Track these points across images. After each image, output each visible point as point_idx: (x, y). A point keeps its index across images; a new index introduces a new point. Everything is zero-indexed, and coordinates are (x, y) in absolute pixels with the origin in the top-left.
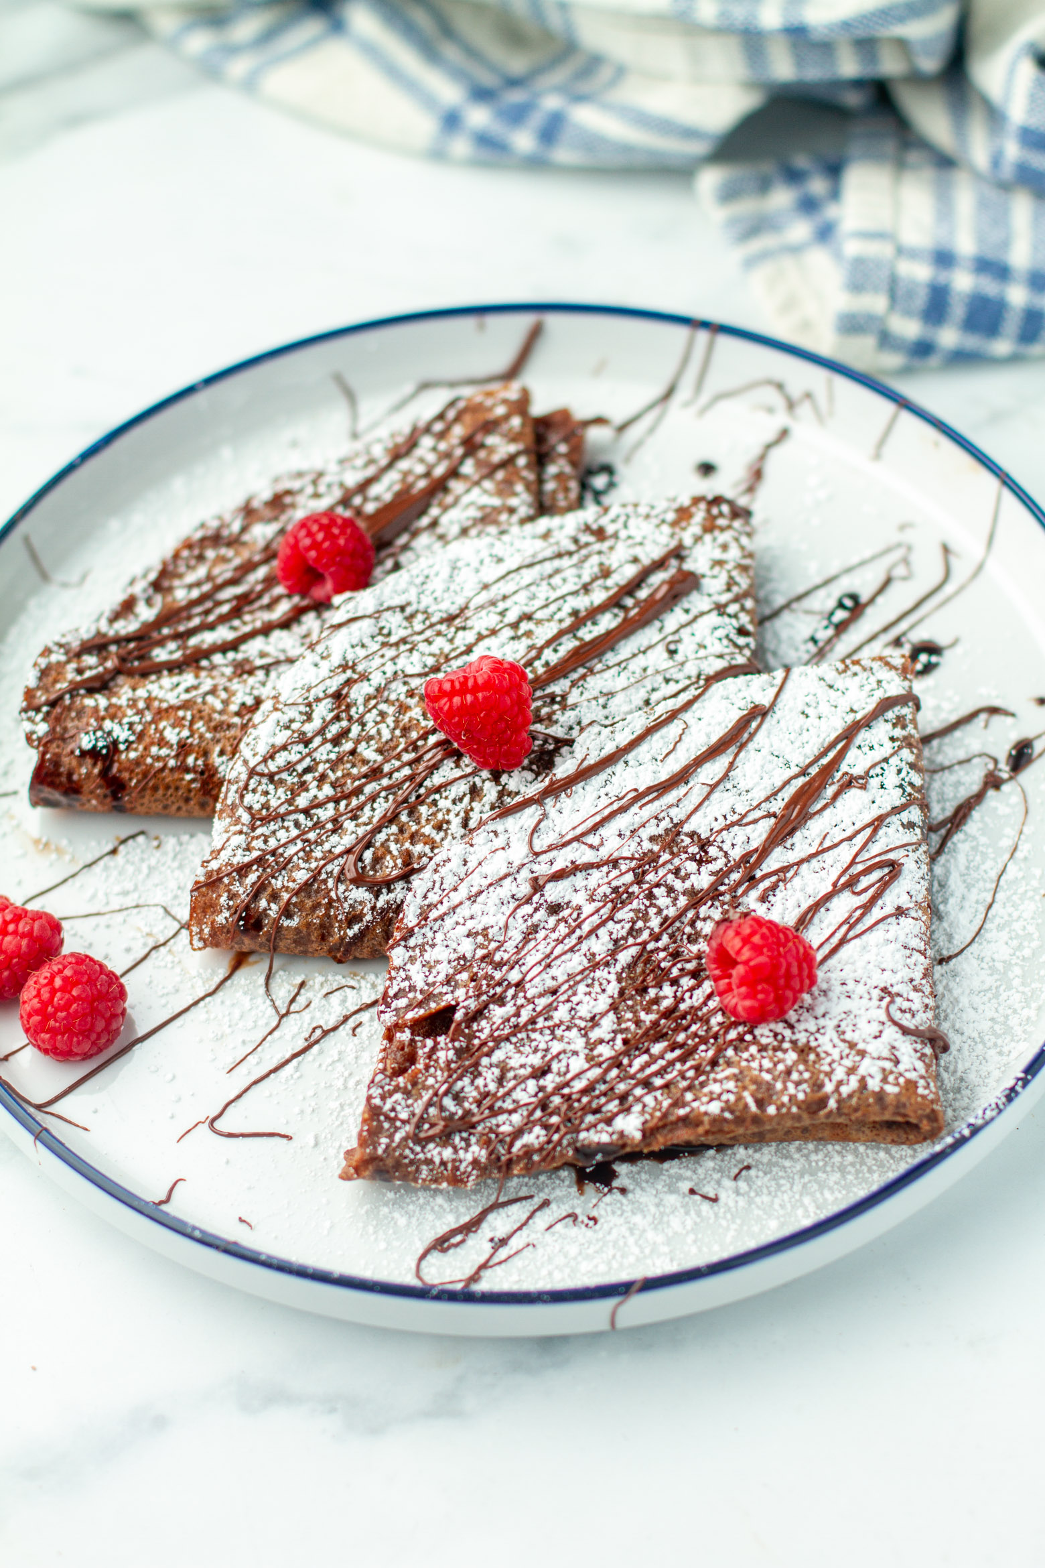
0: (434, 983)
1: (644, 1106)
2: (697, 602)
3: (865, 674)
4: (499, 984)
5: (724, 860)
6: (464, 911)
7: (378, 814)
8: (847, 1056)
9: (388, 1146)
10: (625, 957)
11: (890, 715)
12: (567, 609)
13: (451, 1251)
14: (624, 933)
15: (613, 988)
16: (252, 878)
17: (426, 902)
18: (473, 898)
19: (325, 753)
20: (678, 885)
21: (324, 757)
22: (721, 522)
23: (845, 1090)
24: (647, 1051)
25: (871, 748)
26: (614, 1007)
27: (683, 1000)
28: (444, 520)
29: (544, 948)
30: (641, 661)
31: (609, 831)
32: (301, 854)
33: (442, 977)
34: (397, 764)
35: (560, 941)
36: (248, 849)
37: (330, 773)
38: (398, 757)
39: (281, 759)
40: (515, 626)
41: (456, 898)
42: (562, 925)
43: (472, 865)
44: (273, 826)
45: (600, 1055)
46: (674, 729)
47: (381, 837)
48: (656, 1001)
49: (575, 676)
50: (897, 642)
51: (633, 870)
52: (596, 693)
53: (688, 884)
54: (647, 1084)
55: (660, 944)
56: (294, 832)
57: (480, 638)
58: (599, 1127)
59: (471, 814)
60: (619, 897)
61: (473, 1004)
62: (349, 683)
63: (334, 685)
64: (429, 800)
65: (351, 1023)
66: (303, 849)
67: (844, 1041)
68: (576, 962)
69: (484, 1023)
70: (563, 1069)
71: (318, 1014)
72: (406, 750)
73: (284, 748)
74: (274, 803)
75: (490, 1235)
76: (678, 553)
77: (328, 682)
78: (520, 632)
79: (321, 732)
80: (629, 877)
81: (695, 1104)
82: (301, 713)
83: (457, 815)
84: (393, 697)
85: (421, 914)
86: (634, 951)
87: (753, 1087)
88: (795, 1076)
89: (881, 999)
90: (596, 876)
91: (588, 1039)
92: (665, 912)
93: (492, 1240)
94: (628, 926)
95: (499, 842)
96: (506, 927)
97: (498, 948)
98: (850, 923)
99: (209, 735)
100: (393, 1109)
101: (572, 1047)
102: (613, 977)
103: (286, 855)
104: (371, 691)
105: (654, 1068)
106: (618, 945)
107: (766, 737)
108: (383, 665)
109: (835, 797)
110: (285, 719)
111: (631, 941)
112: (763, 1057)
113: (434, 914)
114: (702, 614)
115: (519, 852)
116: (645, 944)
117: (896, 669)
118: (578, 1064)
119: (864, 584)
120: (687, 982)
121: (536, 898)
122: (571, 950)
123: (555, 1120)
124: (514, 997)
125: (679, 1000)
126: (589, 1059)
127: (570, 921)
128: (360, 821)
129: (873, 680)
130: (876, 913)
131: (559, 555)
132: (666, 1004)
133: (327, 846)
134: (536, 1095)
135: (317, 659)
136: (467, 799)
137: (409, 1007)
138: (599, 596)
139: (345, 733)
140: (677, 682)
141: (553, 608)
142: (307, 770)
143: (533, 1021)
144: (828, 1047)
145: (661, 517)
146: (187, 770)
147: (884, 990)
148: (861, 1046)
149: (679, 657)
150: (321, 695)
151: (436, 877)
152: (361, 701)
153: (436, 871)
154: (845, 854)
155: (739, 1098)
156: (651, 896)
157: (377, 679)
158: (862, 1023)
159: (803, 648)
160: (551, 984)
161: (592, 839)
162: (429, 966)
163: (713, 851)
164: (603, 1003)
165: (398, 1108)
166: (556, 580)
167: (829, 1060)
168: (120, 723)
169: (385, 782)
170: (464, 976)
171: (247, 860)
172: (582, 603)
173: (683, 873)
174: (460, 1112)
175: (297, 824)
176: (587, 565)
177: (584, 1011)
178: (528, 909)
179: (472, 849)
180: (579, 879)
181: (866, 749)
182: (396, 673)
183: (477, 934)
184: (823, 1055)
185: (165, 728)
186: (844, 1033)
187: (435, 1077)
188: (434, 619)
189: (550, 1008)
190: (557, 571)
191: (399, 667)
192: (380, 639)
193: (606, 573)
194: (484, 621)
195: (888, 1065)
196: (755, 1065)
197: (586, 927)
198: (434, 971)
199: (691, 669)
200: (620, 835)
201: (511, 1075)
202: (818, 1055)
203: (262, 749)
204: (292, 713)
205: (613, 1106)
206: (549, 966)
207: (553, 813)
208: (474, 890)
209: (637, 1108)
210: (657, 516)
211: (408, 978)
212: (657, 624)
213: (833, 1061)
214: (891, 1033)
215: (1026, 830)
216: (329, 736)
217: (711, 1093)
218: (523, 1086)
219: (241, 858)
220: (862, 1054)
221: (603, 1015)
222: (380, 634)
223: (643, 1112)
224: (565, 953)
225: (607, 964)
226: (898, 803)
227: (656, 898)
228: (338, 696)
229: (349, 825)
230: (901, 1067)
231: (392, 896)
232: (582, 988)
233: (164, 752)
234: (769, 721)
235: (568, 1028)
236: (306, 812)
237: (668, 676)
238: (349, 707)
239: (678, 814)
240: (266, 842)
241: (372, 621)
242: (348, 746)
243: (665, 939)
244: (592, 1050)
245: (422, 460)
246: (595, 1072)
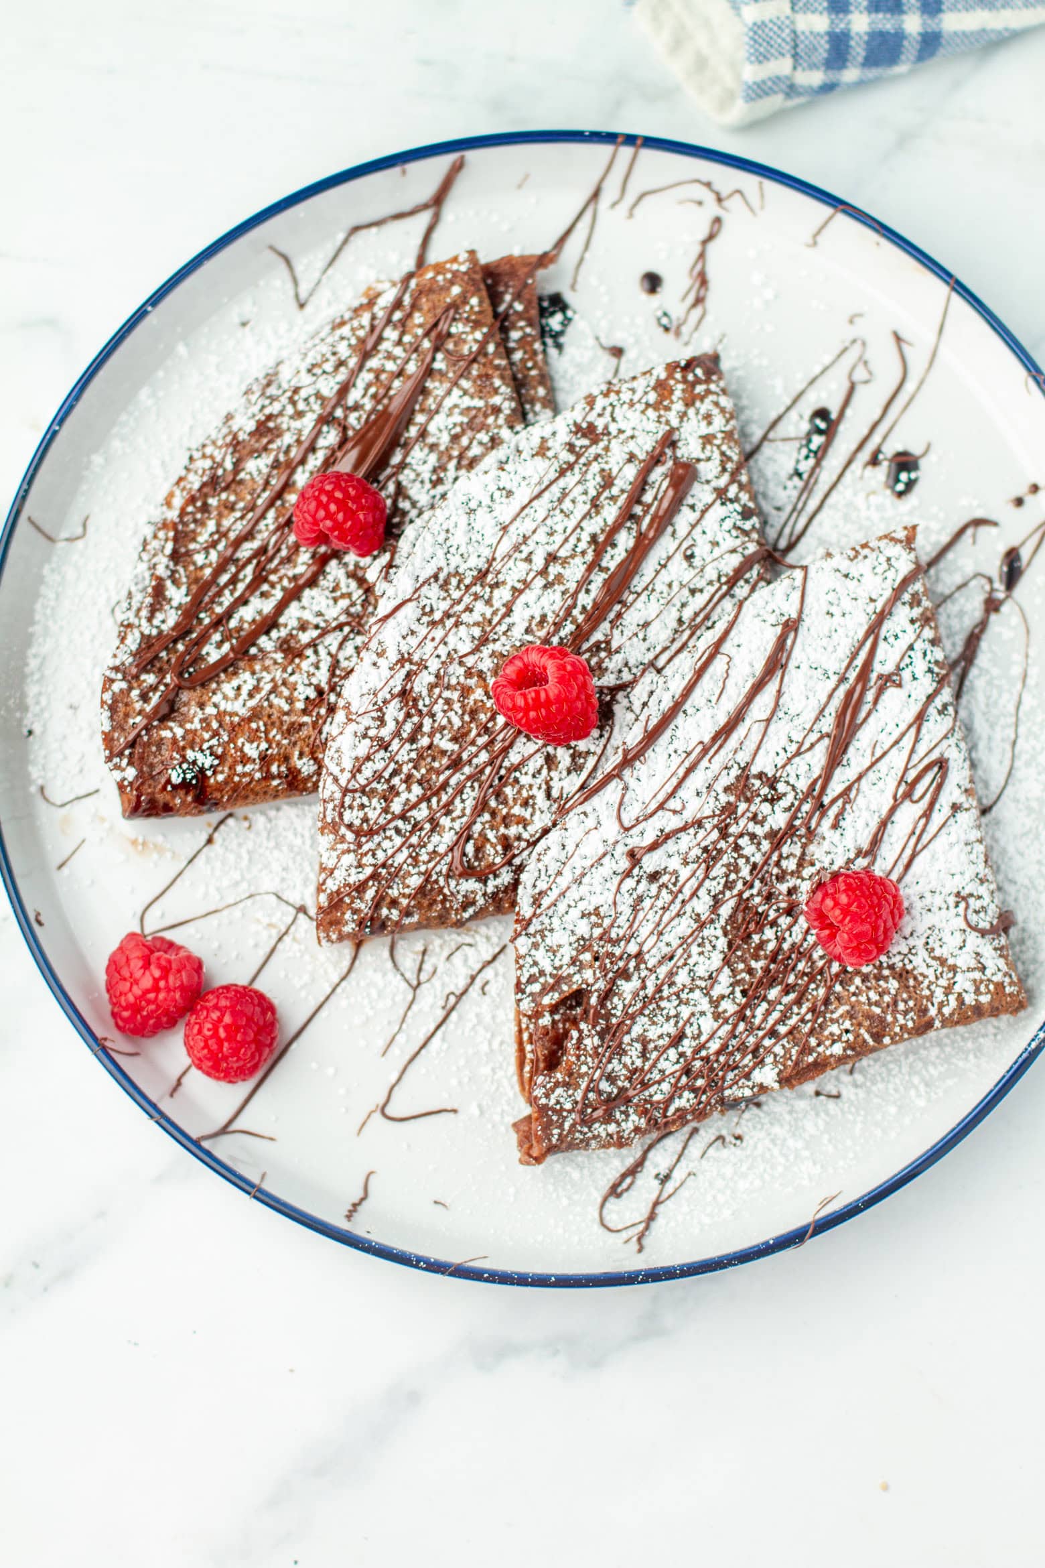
0: (561, 967)
1: (775, 1056)
2: (701, 494)
3: (874, 555)
4: (621, 958)
5: (793, 793)
6: (573, 894)
7: (470, 804)
8: (941, 974)
9: (560, 1135)
10: (725, 911)
11: (906, 597)
12: (586, 537)
13: (625, 1195)
14: (720, 887)
15: (722, 943)
16: (370, 894)
17: (537, 891)
18: (578, 881)
19: (405, 753)
20: (760, 831)
21: (406, 758)
22: (700, 389)
23: (946, 1011)
24: (765, 998)
25: (896, 637)
26: (727, 961)
27: (784, 939)
28: (432, 428)
29: (653, 918)
30: (664, 576)
31: (686, 792)
32: (410, 861)
33: (567, 960)
34: (474, 749)
35: (665, 909)
36: (360, 865)
37: (414, 771)
38: (473, 743)
39: (368, 770)
40: (544, 572)
41: (563, 881)
42: (664, 891)
43: (570, 848)
44: (377, 839)
45: (725, 1011)
46: (719, 664)
47: (477, 828)
48: (762, 945)
49: (612, 615)
50: (874, 461)
51: (715, 826)
52: (634, 629)
53: (767, 828)
54: (773, 1033)
55: (754, 891)
56: (398, 841)
57: (517, 592)
58: (740, 1083)
59: (552, 783)
60: (710, 856)
61: (601, 985)
62: (409, 676)
63: (397, 684)
64: (511, 780)
65: (479, 982)
66: (410, 856)
67: (934, 958)
68: (685, 926)
69: (615, 1000)
70: (696, 1032)
71: (446, 979)
72: (479, 735)
73: (368, 758)
74: (372, 815)
75: (655, 1172)
76: (669, 441)
77: (392, 683)
78: (551, 578)
79: (397, 734)
80: (715, 835)
81: (821, 1049)
82: (373, 718)
83: (540, 788)
84: (454, 681)
85: (534, 903)
86: (732, 903)
87: (867, 1023)
88: (901, 1006)
89: (957, 906)
90: (686, 840)
91: (711, 997)
92: (752, 860)
93: (657, 1176)
94: (723, 881)
95: (590, 822)
96: (615, 903)
97: (612, 926)
98: (917, 834)
99: (285, 742)
100: (558, 1102)
101: (699, 1008)
102: (719, 933)
103: (396, 865)
104: (432, 679)
105: (776, 1015)
106: (717, 902)
107: (802, 652)
108: (436, 648)
109: (876, 701)
110: (360, 729)
111: (728, 894)
112: (869, 988)
113: (546, 902)
114: (708, 507)
115: (611, 830)
116: (740, 894)
117: (901, 542)
118: (708, 1024)
119: (829, 395)
120: (784, 921)
121: (636, 871)
122: (678, 915)
123: (700, 1082)
124: (637, 968)
125: (781, 940)
126: (716, 1016)
127: (670, 886)
128: (454, 815)
129: (882, 559)
130: (937, 818)
131: (562, 473)
132: (771, 946)
133: (430, 848)
134: (678, 1062)
135: (374, 657)
136: (545, 771)
137: (545, 990)
138: (610, 513)
139: (418, 728)
140: (701, 591)
141: (573, 540)
142: (395, 773)
143: (659, 990)
144: (923, 969)
145: (644, 401)
146: (273, 778)
147: (958, 894)
148: (951, 961)
149: (697, 562)
150: (388, 697)
151: (541, 865)
152: (425, 693)
153: (539, 860)
154: (897, 759)
155: (857, 1036)
156: (737, 848)
157: (434, 665)
158: (947, 937)
159: (790, 484)
160: (666, 950)
161: (674, 804)
162: (553, 951)
163: (781, 787)
164: (716, 960)
165: (562, 1100)
166: (567, 505)
167: (926, 983)
168: (202, 751)
169: (467, 770)
170: (587, 957)
171: (362, 877)
172: (594, 526)
173: (760, 817)
174: (615, 1091)
175: (398, 831)
176: (589, 476)
177: (701, 971)
178: (630, 883)
179: (567, 834)
180: (670, 846)
181: (891, 640)
182: (449, 654)
183: (590, 914)
184: (921, 978)
185: (243, 744)
186: (933, 950)
187: (586, 1064)
188: (467, 581)
189: (671, 974)
190: (564, 494)
191: (451, 647)
192: (425, 619)
193: (608, 481)
194: (514, 573)
195: (977, 975)
196: (863, 999)
197: (687, 891)
198: (559, 955)
199: (710, 573)
200: (698, 794)
201: (651, 1046)
202: (915, 978)
203: (348, 764)
204: (366, 721)
205: (748, 1060)
206: (661, 934)
207: (632, 783)
208: (578, 872)
209: (769, 1059)
210: (639, 401)
211: (535, 963)
212: (670, 529)
213: (931, 983)
214: (973, 939)
215: (1032, 653)
216: (405, 735)
217: (832, 1034)
218: (665, 1056)
219: (354, 878)
220: (954, 969)
221: (719, 970)
222: (424, 614)
223: (775, 1062)
224: (672, 919)
225: (712, 921)
226: (930, 691)
227: (742, 848)
228: (404, 693)
229: (445, 821)
230: (988, 972)
231: (498, 881)
232: (695, 949)
233: (248, 768)
234: (803, 630)
235: (691, 990)
236: (403, 817)
237: (692, 587)
238: (415, 700)
239: (743, 758)
240: (374, 855)
241: (414, 603)
242: (425, 741)
243: (757, 884)
244: (716, 1007)
245: (389, 356)
246: (727, 1028)
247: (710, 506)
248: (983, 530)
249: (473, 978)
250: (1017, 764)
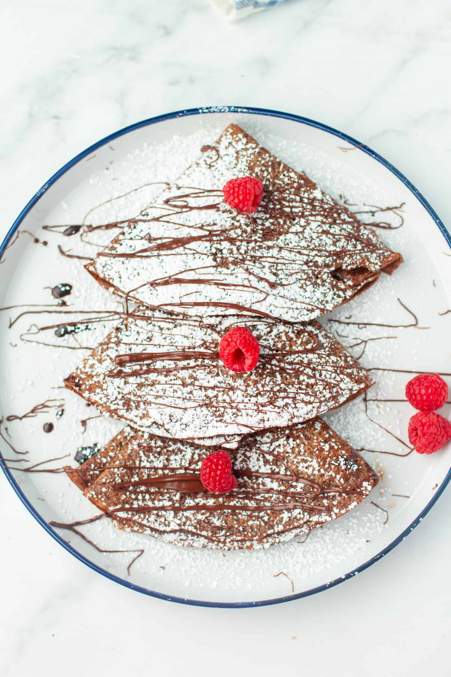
0: (328, 288)
1: (309, 195)
2: (123, 350)
3: (105, 273)
4: (311, 269)
5: (213, 246)
6: (300, 299)
7: (293, 356)
8: (242, 155)
9: (386, 252)
10: (270, 243)
11: (114, 252)
12: (168, 378)
13: (387, 222)
14: (264, 250)
15: (282, 237)
16: (349, 371)
17: (308, 312)
18: (295, 300)
19: (292, 390)
20: (234, 248)
21: (293, 388)
22: (83, 376)
23: (254, 146)
24: (291, 211)
25: (131, 246)
26: (287, 233)
27: (266, 218)
28: (161, 465)
29: (290, 267)
30: (163, 342)
31: (239, 281)
32: (328, 364)
33: (325, 288)
34: (274, 367)
35: (285, 264)
36: (342, 380)
37: (296, 383)
38: (272, 368)
39: (307, 398)
40: (192, 384)
41: (299, 305)
42: (278, 268)
43: (286, 310)
44: (329, 380)
45: (305, 222)
46: (185, 300)
47: (301, 348)
48: (272, 224)
49: (191, 350)
50: (64, 304)
51: (244, 264)
52: (190, 340)
53: (232, 247)
54: (301, 201)
55: (256, 237)
56: (324, 373)
57: (206, 389)
58: (326, 201)
59: (266, 333)
60: (254, 259)
61: (326, 270)
62: (263, 406)
63: (269, 408)
64: (275, 348)
65: (347, 321)
66: (326, 365)
67: (238, 162)
68: (285, 253)
69: (327, 262)
70: (319, 227)
72: (268, 368)
73: (303, 401)
74: (321, 388)
75: (372, 217)
76: (111, 374)
77: (271, 410)
78: (192, 380)
79: (287, 397)
80: (247, 262)
81: (296, 180)
82: (288, 409)
83: (271, 336)
84: (255, 389)
85: (313, 311)
86: (266, 243)
87: (277, 170)
88: (263, 162)
89: (214, 166)
90: (256, 271)
91: (304, 230)
92: (246, 245)
93: (373, 215)
94: (261, 250)
95: (272, 308)
96: (294, 283)
97: (303, 279)
98: (197, 195)
99: (315, 438)
100: (376, 259)
101: (310, 231)
102: (279, 241)
103: (333, 368)
104: (259, 397)
105: (294, 204)
106: (269, 248)
107: (159, 275)
108: (247, 403)
109: (160, 238)
110: (295, 410)
111: (264, 246)
112: (264, 177)
113: (310, 307)
115: (270, 299)
116: (260, 242)
117: (94, 267)
118: (314, 225)
120: (260, 222)
121: (279, 282)
122: (284, 259)
123: (335, 215)
124: (311, 261)
125: (267, 219)
126: (308, 224)
127: (275, 267)
128: (301, 359)
129: (105, 269)
130: (187, 191)
131: (150, 403)
132: (271, 221)
133: (318, 360)
134: (333, 227)
135: (266, 422)
136: (264, 337)
137: (339, 289)
138: (153, 376)
139: (279, 391)
140: (159, 327)
141: (173, 382)
142: (300, 389)
143: (313, 250)
144: (245, 163)
145: (102, 392)
146: (330, 434)
147: (210, 168)
148: (235, 155)
149: (150, 335)
150: (276, 408)
151: (299, 316)
152: (266, 396)
153: (298, 318)
154: (174, 218)
155: (283, 171)
156: (246, 252)
157: (254, 400)
158: (227, 162)
159: (92, 328)
160: (298, 255)
161: (246, 283)
162: (325, 295)
163: (214, 251)
164: (289, 236)
165: (374, 258)
166: (161, 393)
167: (249, 159)
168: (339, 464)
169: (282, 365)
170: (319, 281)
171: (345, 377)
172: (162, 378)
173: (230, 251)
174: (358, 242)
175: (320, 375)
176: (144, 393)
177: (297, 238)
178: (284, 282)
179: (282, 313)
180: (262, 275)
181: (133, 247)
182: (246, 397)
183: (304, 289)
184: (249, 162)
185: (327, 452)
186: (236, 164)
187: (356, 258)
188: (214, 409)
189: (305, 248)
190: (157, 397)
191: (243, 398)
192: (239, 414)
193: (140, 386)
194: (199, 395)
195: (234, 143)
196: (269, 177)
197: (272, 260)
198: (325, 292)
199: (150, 327)
200: (237, 277)
201: (334, 240)
202: (250, 163)
203: (310, 407)
204: (290, 410)
205: (316, 203)
206: (294, 261)
207: (248, 301)
208: (292, 302)
209: (311, 196)
210: (103, 394)
211: (333, 298)
212: (144, 352)
213: (248, 157)
214: (222, 152)
216: (286, 394)
217: (289, 180)
218: (335, 233)
219: (347, 379)
220: (237, 153)
221: (293, 233)
222: (238, 415)
223: (312, 193)
224: (286, 259)
225: (277, 246)
226: (142, 223)
227: (245, 251)
228: (271, 403)
229: (306, 361)
230: (230, 141)
231: (313, 330)
232: (291, 246)
233: (333, 444)
234: (151, 280)
235: (306, 238)
236: (314, 376)
237: (160, 331)
238: (271, 398)
239: (212, 270)
240: (335, 378)
241: (236, 421)
242: (283, 386)
243: (253, 238)
244: (305, 226)
246: (310, 218)
247: (125, 344)
248: (64, 249)
249: (348, 324)
250: (142, 184)
